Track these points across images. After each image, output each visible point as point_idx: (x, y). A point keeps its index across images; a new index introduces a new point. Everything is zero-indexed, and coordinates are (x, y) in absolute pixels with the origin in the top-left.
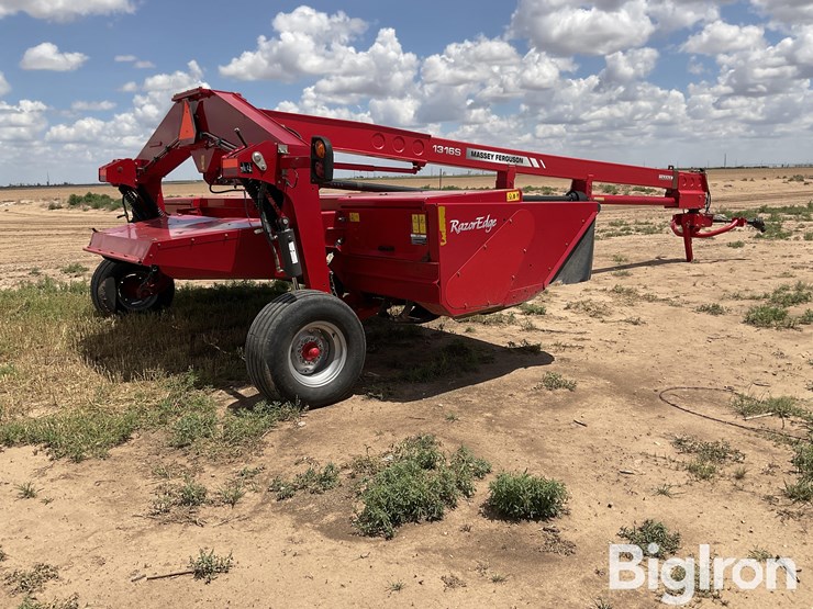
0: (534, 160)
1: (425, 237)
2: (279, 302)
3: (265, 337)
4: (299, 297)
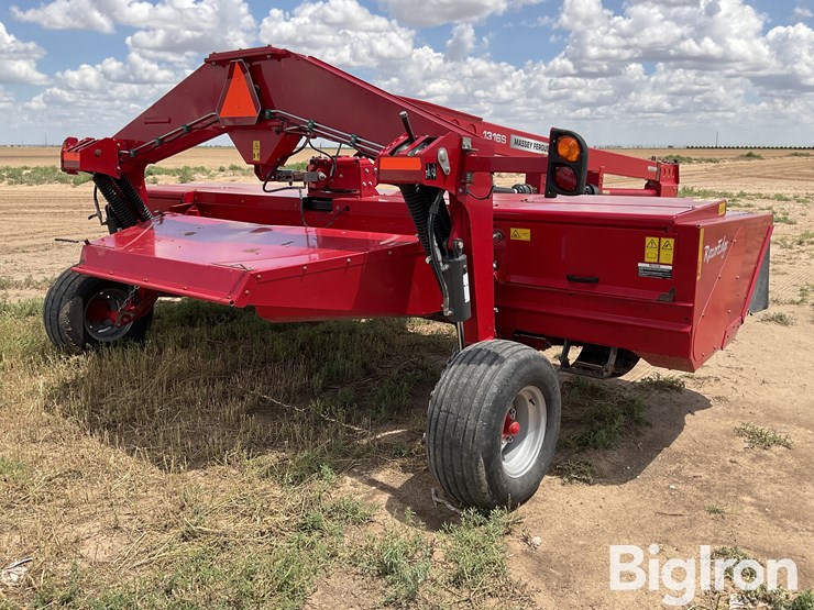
1: (670, 268)
2: (479, 364)
3: (477, 419)
4: (505, 355)
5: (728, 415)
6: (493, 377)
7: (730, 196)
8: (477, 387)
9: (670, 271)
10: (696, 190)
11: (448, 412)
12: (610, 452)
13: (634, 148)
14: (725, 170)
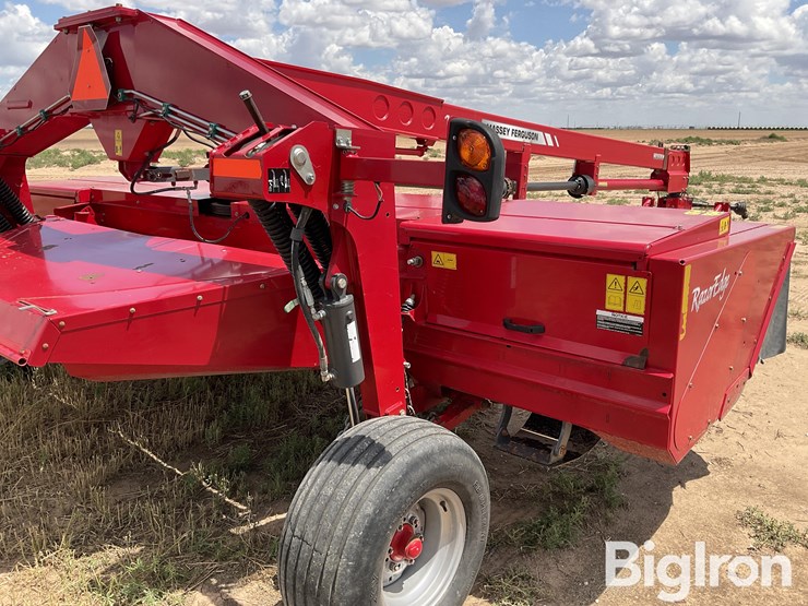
0: (548, 136)
1: (641, 320)
2: (353, 465)
3: (340, 554)
4: (392, 450)
5: (730, 488)
6: (368, 487)
7: (750, 181)
8: (343, 505)
9: (642, 325)
10: (713, 174)
11: (302, 538)
12: (566, 555)
13: (654, 129)
14: (746, 152)
